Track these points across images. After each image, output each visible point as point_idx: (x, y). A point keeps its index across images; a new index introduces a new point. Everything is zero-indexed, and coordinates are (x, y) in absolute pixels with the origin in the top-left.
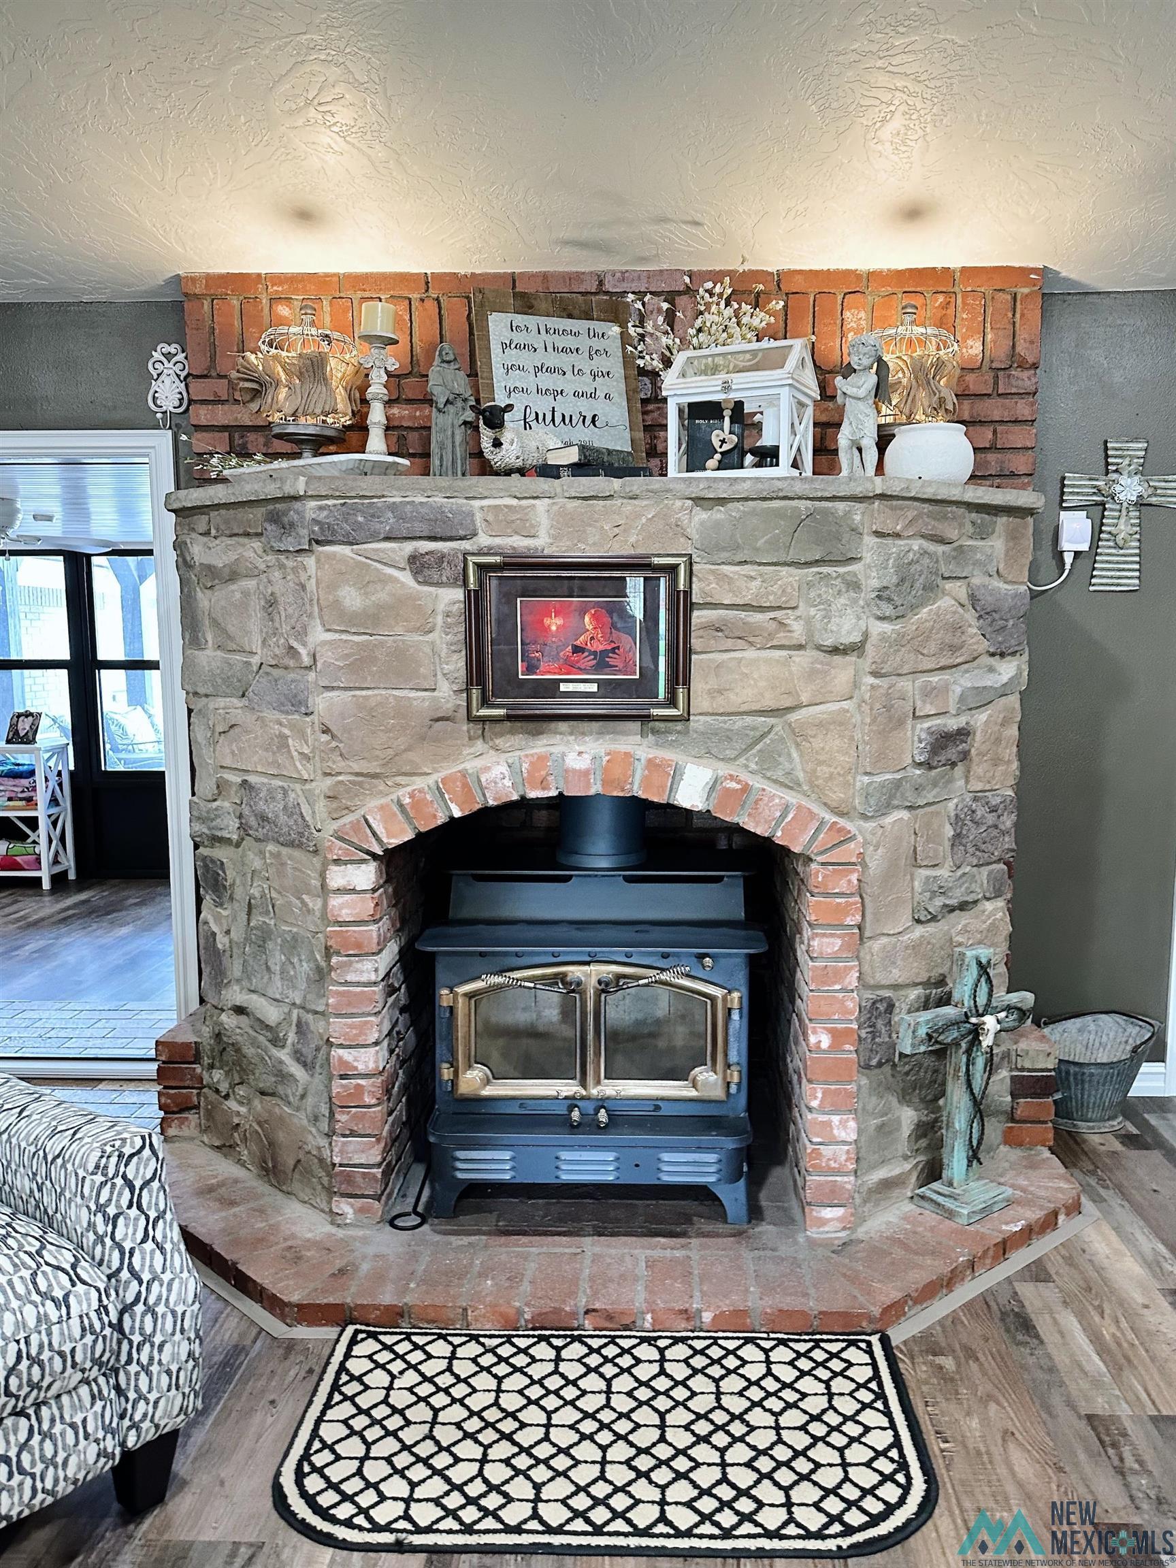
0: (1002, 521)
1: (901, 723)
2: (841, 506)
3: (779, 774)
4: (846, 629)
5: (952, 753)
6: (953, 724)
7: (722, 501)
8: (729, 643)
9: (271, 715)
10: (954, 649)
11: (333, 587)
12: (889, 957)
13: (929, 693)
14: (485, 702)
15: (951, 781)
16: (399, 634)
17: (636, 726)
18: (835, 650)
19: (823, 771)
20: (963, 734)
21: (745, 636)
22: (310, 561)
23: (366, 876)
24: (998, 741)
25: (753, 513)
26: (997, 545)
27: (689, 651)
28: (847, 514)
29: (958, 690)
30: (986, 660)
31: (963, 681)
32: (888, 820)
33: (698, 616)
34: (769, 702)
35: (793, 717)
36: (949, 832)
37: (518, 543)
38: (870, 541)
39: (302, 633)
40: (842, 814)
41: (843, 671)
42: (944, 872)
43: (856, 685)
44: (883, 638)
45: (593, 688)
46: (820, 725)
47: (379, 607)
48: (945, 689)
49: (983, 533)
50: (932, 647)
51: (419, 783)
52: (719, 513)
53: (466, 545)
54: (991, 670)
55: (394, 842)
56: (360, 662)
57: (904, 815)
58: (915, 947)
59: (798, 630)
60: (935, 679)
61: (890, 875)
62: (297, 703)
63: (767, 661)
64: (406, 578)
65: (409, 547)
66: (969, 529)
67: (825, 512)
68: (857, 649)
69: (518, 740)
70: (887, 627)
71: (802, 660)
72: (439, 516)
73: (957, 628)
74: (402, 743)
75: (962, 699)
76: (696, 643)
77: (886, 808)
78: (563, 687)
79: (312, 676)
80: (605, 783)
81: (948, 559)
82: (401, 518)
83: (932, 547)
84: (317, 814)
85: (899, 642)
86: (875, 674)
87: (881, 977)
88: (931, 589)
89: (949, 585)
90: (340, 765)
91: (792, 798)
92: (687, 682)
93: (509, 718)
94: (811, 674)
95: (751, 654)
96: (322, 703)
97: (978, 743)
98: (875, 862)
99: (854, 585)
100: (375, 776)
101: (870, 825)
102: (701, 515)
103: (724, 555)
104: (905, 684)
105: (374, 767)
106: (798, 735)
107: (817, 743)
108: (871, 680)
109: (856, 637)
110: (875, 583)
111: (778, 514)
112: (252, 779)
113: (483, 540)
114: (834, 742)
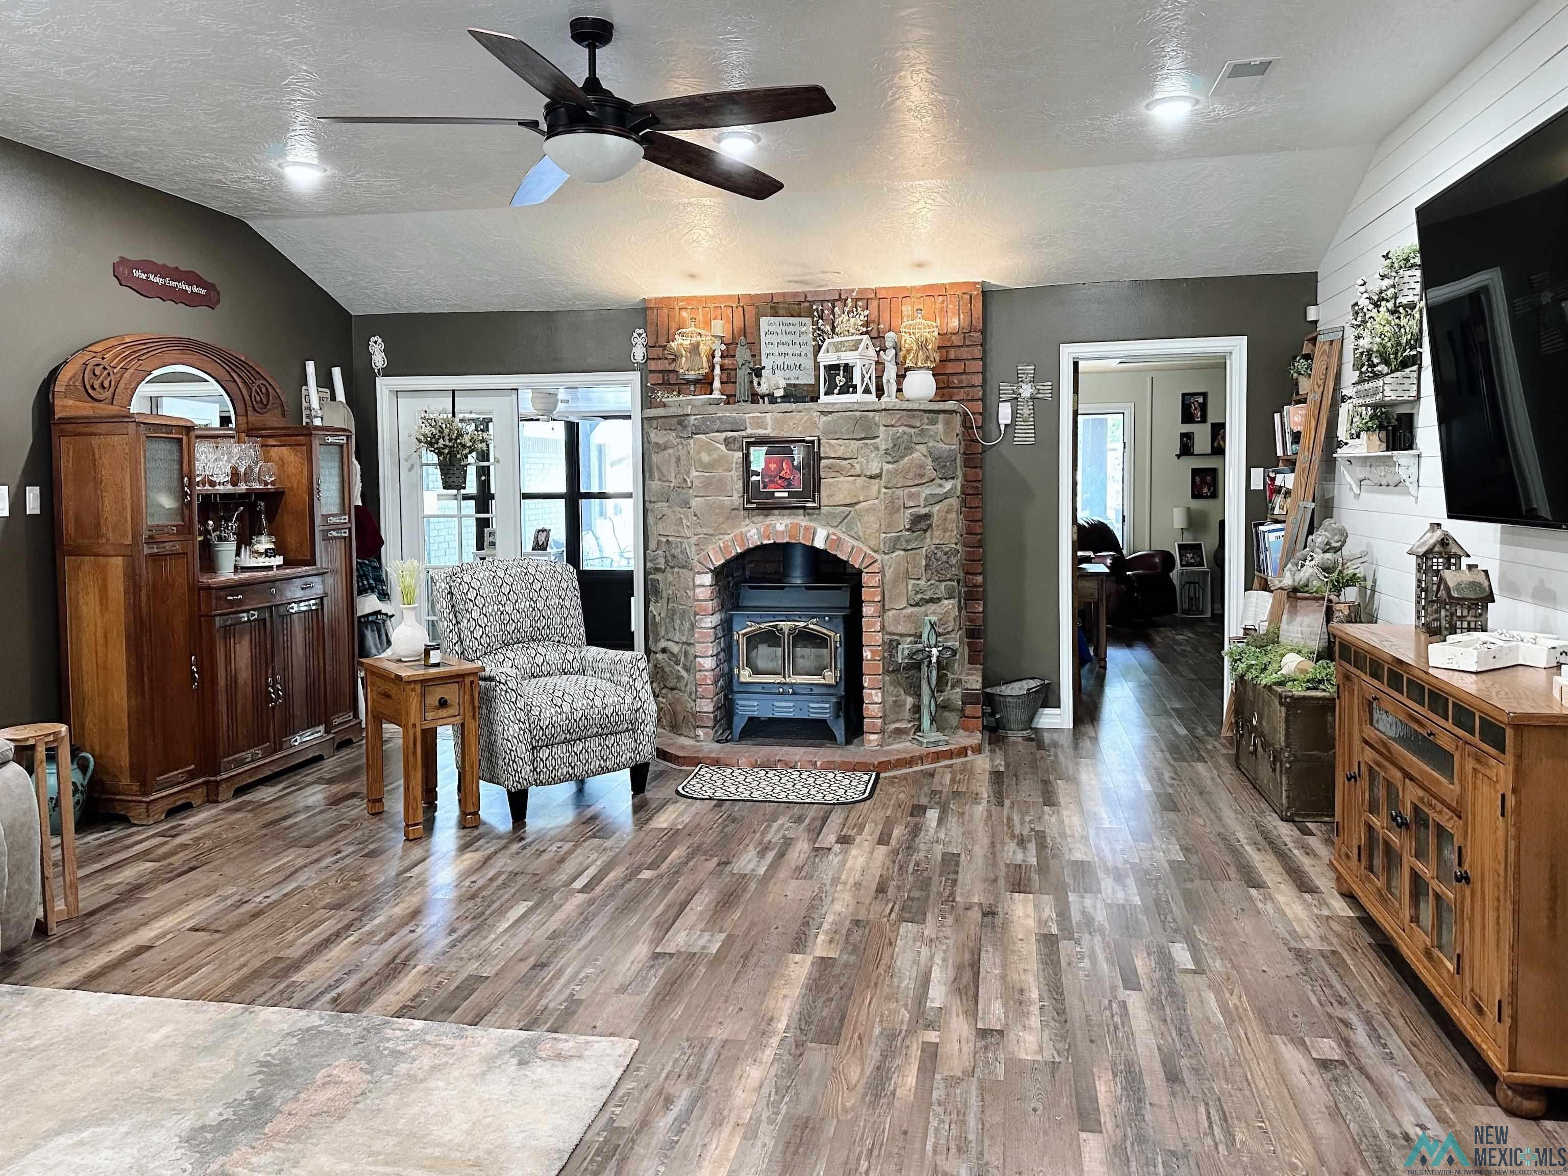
0: (941, 416)
1: (898, 510)
2: (871, 414)
3: (852, 533)
4: (874, 469)
5: (923, 525)
6: (923, 511)
7: (831, 413)
8: (834, 474)
9: (678, 509)
10: (922, 476)
11: (699, 453)
12: (897, 620)
13: (911, 496)
14: (749, 502)
15: (925, 538)
16: (720, 472)
17: (802, 511)
18: (871, 477)
19: (868, 531)
20: (927, 516)
21: (839, 471)
22: (691, 441)
23: (707, 579)
24: (945, 519)
25: (841, 417)
26: (940, 427)
27: (820, 478)
28: (874, 417)
29: (924, 495)
30: (938, 481)
31: (926, 491)
32: (894, 555)
33: (823, 463)
34: (848, 501)
35: (857, 507)
36: (924, 563)
37: (761, 432)
38: (882, 428)
39: (688, 473)
40: (875, 551)
41: (875, 485)
42: (922, 582)
43: (879, 492)
44: (888, 471)
45: (786, 495)
46: (867, 511)
47: (714, 461)
48: (919, 493)
49: (933, 422)
50: (911, 475)
51: (727, 537)
52: (829, 418)
53: (743, 433)
54: (940, 486)
55: (718, 564)
56: (707, 484)
57: (902, 553)
58: (909, 617)
59: (858, 470)
60: (913, 490)
61: (895, 582)
62: (686, 504)
63: (848, 482)
64: (723, 447)
65: (724, 435)
66: (926, 421)
67: (866, 416)
68: (878, 476)
69: (760, 518)
70: (890, 466)
71: (860, 481)
72: (734, 421)
73: (922, 466)
74: (721, 520)
75: (926, 499)
76: (822, 475)
77: (894, 549)
78: (777, 495)
79: (691, 491)
80: (790, 537)
81: (917, 435)
82: (722, 423)
83: (908, 430)
84: (692, 552)
85: (896, 473)
86: (886, 488)
87: (892, 629)
88: (909, 449)
89: (918, 447)
90: (700, 530)
91: (856, 543)
92: (819, 492)
93: (757, 508)
94: (864, 488)
95: (842, 479)
96: (694, 502)
97: (935, 520)
98: (889, 573)
99: (877, 448)
100: (711, 535)
101: (887, 557)
102: (824, 418)
103: (831, 436)
104: (899, 492)
105: (711, 532)
106: (859, 516)
107: (865, 519)
108: (884, 490)
109: (878, 471)
110: (884, 447)
111: (850, 418)
112: (670, 539)
113: (749, 431)
114: (872, 518)
